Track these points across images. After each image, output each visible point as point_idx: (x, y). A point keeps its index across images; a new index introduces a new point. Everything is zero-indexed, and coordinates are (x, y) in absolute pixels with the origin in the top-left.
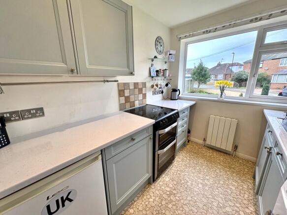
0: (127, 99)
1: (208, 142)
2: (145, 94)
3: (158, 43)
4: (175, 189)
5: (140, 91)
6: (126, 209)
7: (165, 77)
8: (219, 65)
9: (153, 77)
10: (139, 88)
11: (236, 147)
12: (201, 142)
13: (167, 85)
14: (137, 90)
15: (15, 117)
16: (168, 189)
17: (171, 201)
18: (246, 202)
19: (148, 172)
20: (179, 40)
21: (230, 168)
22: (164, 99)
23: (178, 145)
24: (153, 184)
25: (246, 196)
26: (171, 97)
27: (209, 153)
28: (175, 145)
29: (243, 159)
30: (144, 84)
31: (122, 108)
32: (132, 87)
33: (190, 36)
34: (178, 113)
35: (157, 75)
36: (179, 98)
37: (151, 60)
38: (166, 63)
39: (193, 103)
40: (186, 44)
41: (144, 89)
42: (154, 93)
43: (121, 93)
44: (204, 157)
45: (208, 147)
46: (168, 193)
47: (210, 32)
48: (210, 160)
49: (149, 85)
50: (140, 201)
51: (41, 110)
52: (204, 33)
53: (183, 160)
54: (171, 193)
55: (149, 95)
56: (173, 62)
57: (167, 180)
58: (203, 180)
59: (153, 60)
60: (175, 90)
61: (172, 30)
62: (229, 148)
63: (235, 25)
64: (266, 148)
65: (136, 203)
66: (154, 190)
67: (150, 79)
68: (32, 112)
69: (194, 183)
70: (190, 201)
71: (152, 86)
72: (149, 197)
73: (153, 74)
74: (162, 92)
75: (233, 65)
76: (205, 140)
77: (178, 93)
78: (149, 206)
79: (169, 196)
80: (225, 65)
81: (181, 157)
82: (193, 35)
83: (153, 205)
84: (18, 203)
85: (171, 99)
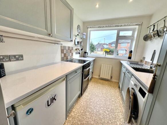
0: (65, 55)
1: (101, 77)
2: (73, 53)
3: (79, 28)
4: (91, 97)
5: (71, 51)
6: (71, 110)
7: (81, 46)
8: (99, 44)
9: (76, 45)
10: (70, 50)
11: (111, 77)
12: (97, 77)
13: (82, 50)
14: (69, 50)
15: (6, 59)
16: (89, 98)
17: (91, 102)
18: (118, 96)
19: (79, 91)
20: (88, 29)
21: (110, 86)
22: (80, 57)
23: (90, 78)
24: (81, 97)
25: (117, 94)
26: (84, 56)
27: (102, 81)
28: (89, 78)
29: (114, 82)
30: (72, 48)
31: (63, 59)
32: (67, 49)
33: (92, 28)
34: (90, 62)
35: (78, 44)
36: (87, 57)
37: (75, 36)
38: (81, 38)
39: (94, 59)
40: (90, 31)
41: (72, 50)
42: (76, 53)
43: (62, 51)
44: (100, 83)
45: (101, 79)
46: (89, 99)
47: (101, 27)
48: (103, 84)
49: (74, 49)
50: (77, 105)
51: (22, 56)
52: (98, 27)
53: (92, 86)
54: (90, 99)
55: (74, 54)
56: (84, 38)
57: (87, 94)
58: (102, 91)
59: (76, 36)
60: (85, 53)
61: (84, 23)
62: (109, 78)
63: (110, 27)
64: (123, 73)
65: (75, 107)
66: (82, 100)
67: (74, 45)
68: (16, 57)
69: (98, 93)
70: (98, 100)
71: (76, 49)
72: (80, 103)
73: (76, 43)
74: (80, 53)
75: (104, 44)
76: (99, 76)
77: (87, 54)
78: (82, 106)
79: (90, 100)
80: (101, 44)
81: (90, 84)
82: (94, 28)
83: (84, 105)
84: (38, 98)
85: (84, 57)
